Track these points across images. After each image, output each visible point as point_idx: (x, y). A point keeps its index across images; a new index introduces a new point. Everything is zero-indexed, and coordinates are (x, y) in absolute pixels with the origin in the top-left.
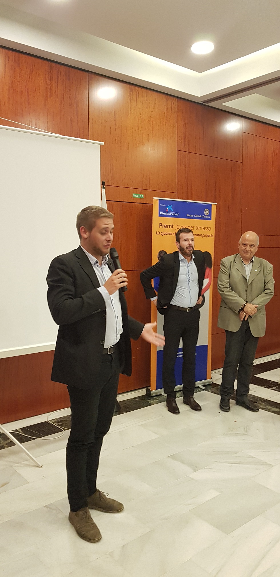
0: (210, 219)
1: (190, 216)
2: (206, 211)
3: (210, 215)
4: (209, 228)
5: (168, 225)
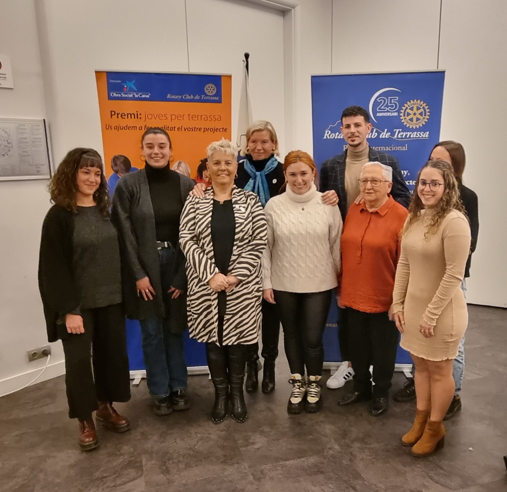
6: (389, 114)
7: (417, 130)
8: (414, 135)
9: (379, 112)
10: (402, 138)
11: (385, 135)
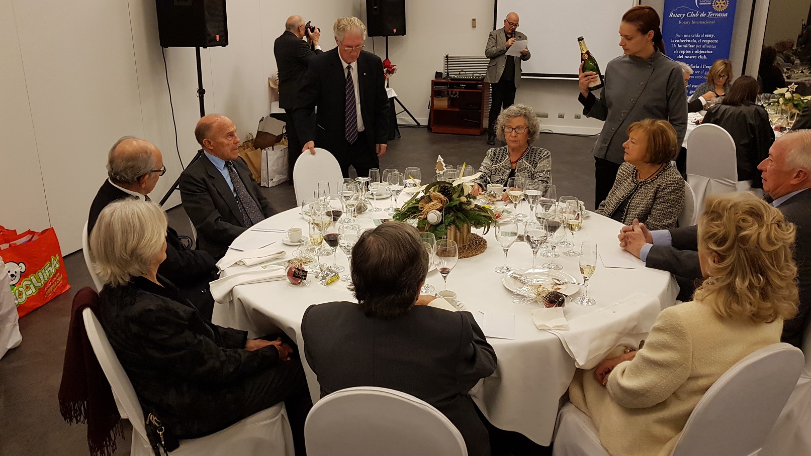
6: (706, 3)
7: (721, 12)
8: (719, 15)
10: (712, 17)
11: (703, 15)
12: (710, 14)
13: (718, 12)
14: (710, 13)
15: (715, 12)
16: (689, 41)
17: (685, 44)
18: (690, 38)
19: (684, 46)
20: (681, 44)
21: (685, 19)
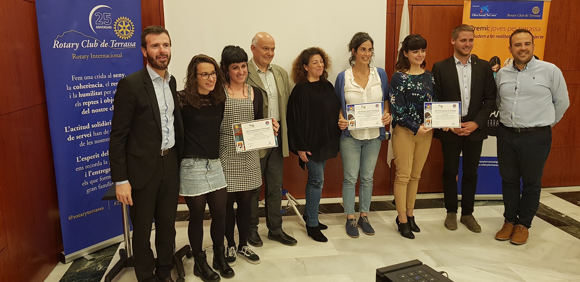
0: (541, 18)
1: (511, 16)
2: (535, 10)
3: (541, 13)
4: (537, 29)
5: (481, 28)
6: (105, 27)
7: (127, 41)
8: (126, 45)
9: (98, 25)
10: (117, 47)
11: (104, 45)
12: (114, 44)
13: (124, 41)
14: (113, 41)
15: (119, 40)
16: (93, 86)
17: (88, 90)
18: (94, 82)
19: (88, 95)
20: (83, 91)
21: (81, 51)
